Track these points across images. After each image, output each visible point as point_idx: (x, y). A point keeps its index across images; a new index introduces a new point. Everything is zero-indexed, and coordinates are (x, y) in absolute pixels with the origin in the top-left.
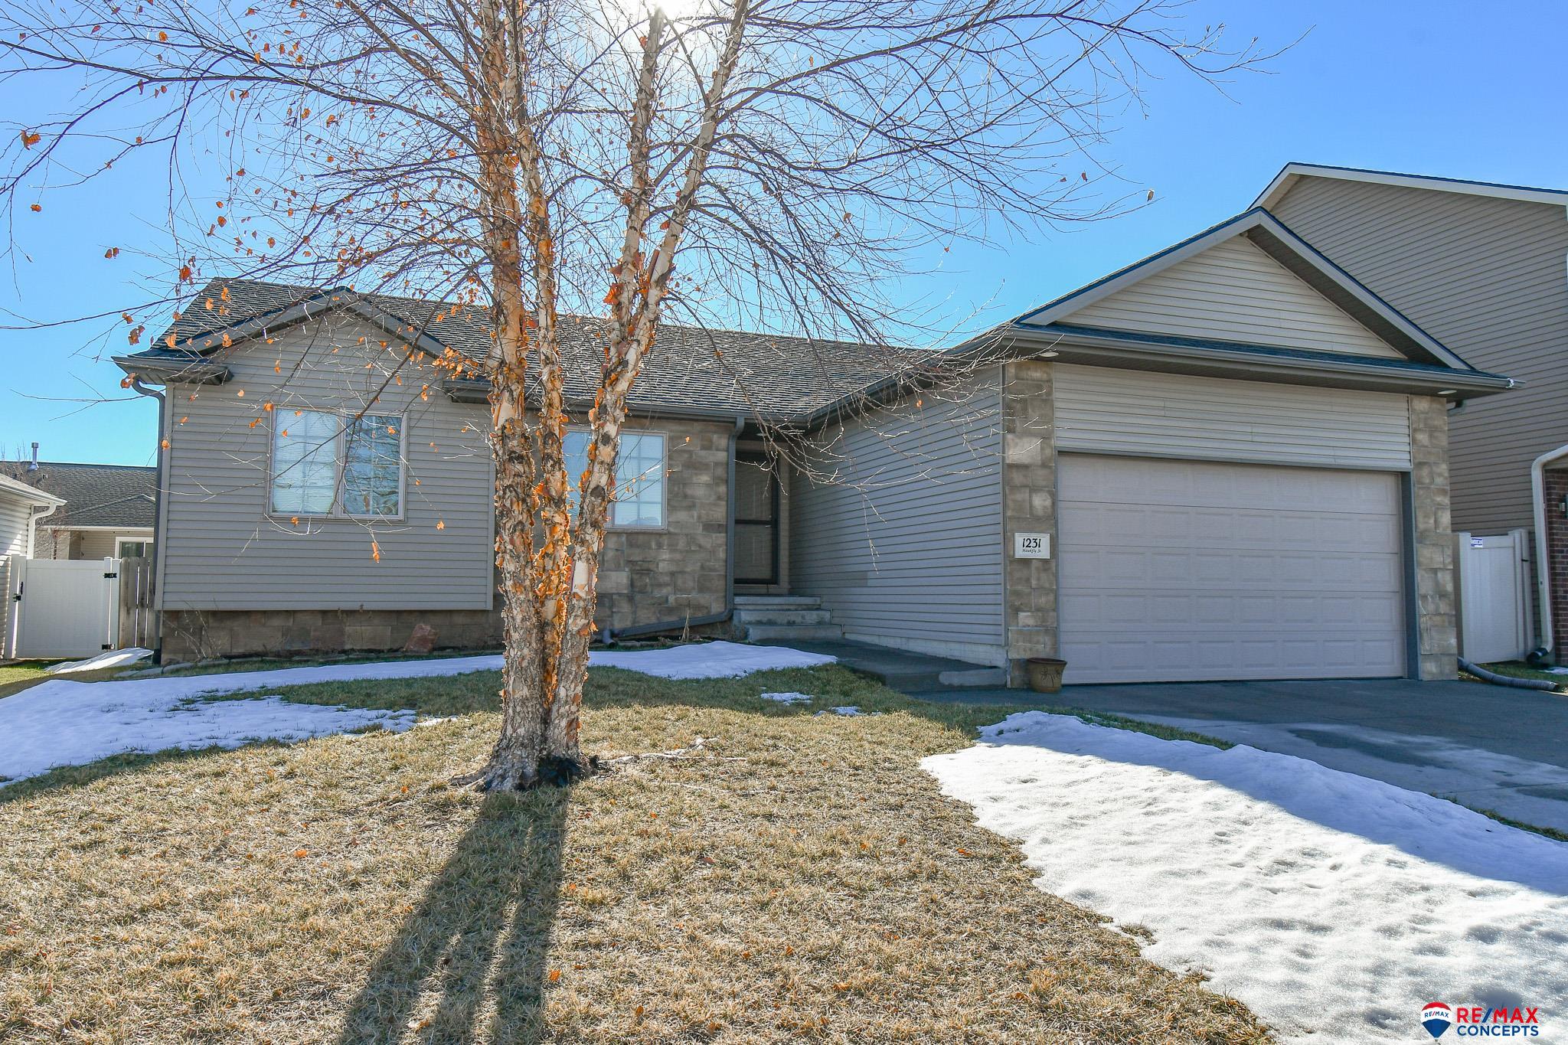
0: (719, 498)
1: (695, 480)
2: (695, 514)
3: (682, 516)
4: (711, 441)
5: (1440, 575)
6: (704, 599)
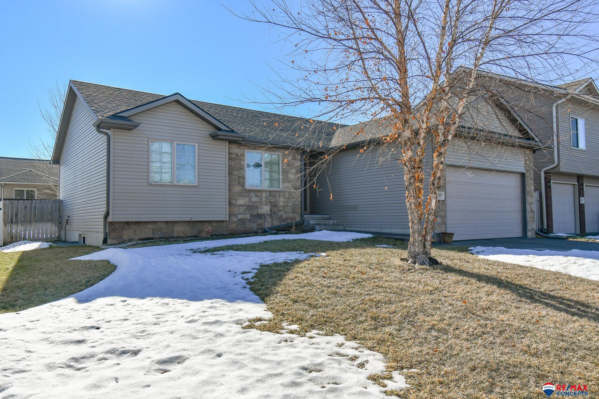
0: (298, 178)
1: (290, 171)
2: (291, 184)
3: (287, 185)
4: (295, 157)
5: (532, 205)
6: (294, 216)
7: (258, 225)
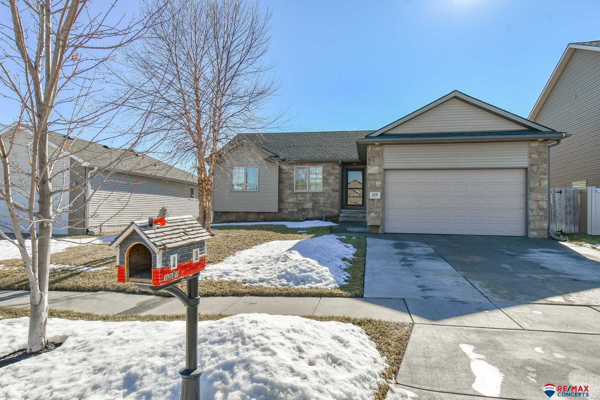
0: (337, 183)
1: (330, 178)
2: (330, 187)
3: (326, 188)
4: (334, 167)
5: (540, 202)
6: (333, 210)
7: (303, 216)
